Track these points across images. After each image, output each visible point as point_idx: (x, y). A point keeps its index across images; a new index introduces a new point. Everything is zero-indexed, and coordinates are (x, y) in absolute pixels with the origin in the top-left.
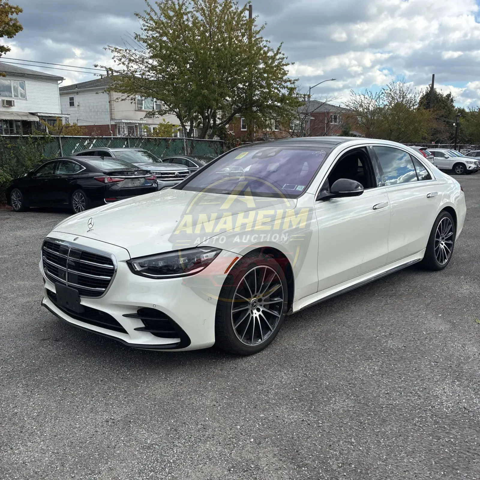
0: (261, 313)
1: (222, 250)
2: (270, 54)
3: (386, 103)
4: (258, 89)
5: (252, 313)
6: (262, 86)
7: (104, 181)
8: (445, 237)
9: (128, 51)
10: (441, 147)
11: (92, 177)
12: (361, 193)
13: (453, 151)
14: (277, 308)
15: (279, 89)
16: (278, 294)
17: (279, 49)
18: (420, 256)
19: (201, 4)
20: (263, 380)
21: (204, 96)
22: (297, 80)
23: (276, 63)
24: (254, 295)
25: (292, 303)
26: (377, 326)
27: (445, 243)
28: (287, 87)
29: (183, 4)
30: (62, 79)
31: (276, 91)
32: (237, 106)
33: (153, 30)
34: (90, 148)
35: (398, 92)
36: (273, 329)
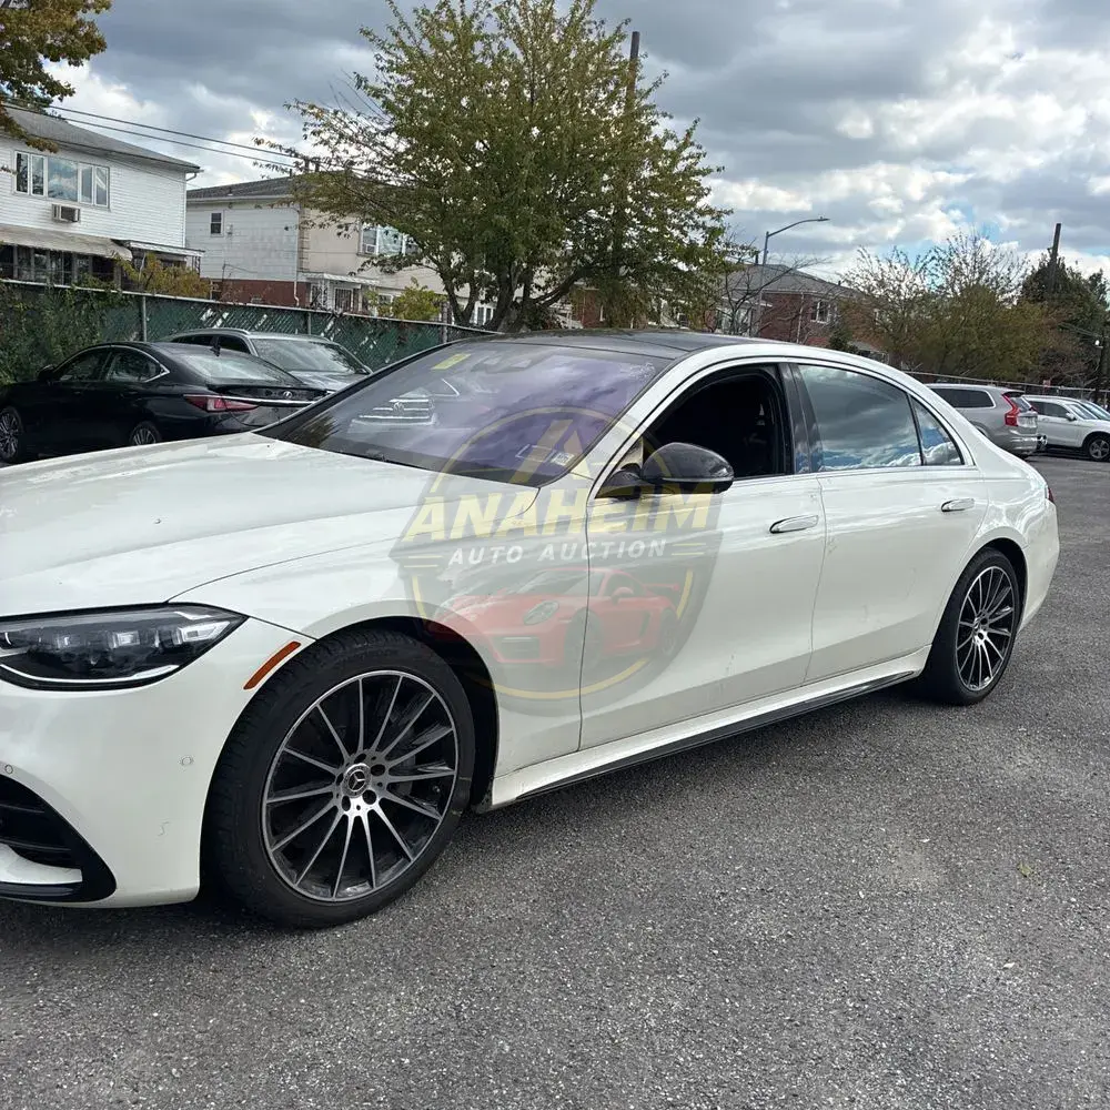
0: (376, 807)
1: (245, 618)
2: (670, 146)
3: (940, 281)
4: (633, 225)
5: (346, 805)
6: (644, 220)
7: (205, 407)
8: (991, 617)
9: (340, 115)
10: (1062, 394)
11: (180, 395)
12: (725, 486)
13: (1090, 405)
14: (435, 793)
15: (685, 229)
16: (440, 752)
17: (689, 134)
18: (913, 665)
19: (513, 20)
20: (323, 1019)
21: (500, 231)
22: (727, 213)
23: (681, 166)
24: (356, 756)
25: (492, 781)
26: (735, 862)
27: (989, 635)
28: (704, 227)
29: (475, 16)
30: (195, 169)
31: (676, 233)
32: (582, 260)
33: (400, 70)
34: (215, 327)
35: (969, 259)
36: (414, 855)
